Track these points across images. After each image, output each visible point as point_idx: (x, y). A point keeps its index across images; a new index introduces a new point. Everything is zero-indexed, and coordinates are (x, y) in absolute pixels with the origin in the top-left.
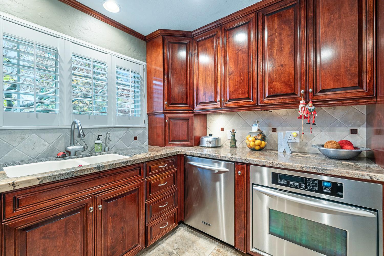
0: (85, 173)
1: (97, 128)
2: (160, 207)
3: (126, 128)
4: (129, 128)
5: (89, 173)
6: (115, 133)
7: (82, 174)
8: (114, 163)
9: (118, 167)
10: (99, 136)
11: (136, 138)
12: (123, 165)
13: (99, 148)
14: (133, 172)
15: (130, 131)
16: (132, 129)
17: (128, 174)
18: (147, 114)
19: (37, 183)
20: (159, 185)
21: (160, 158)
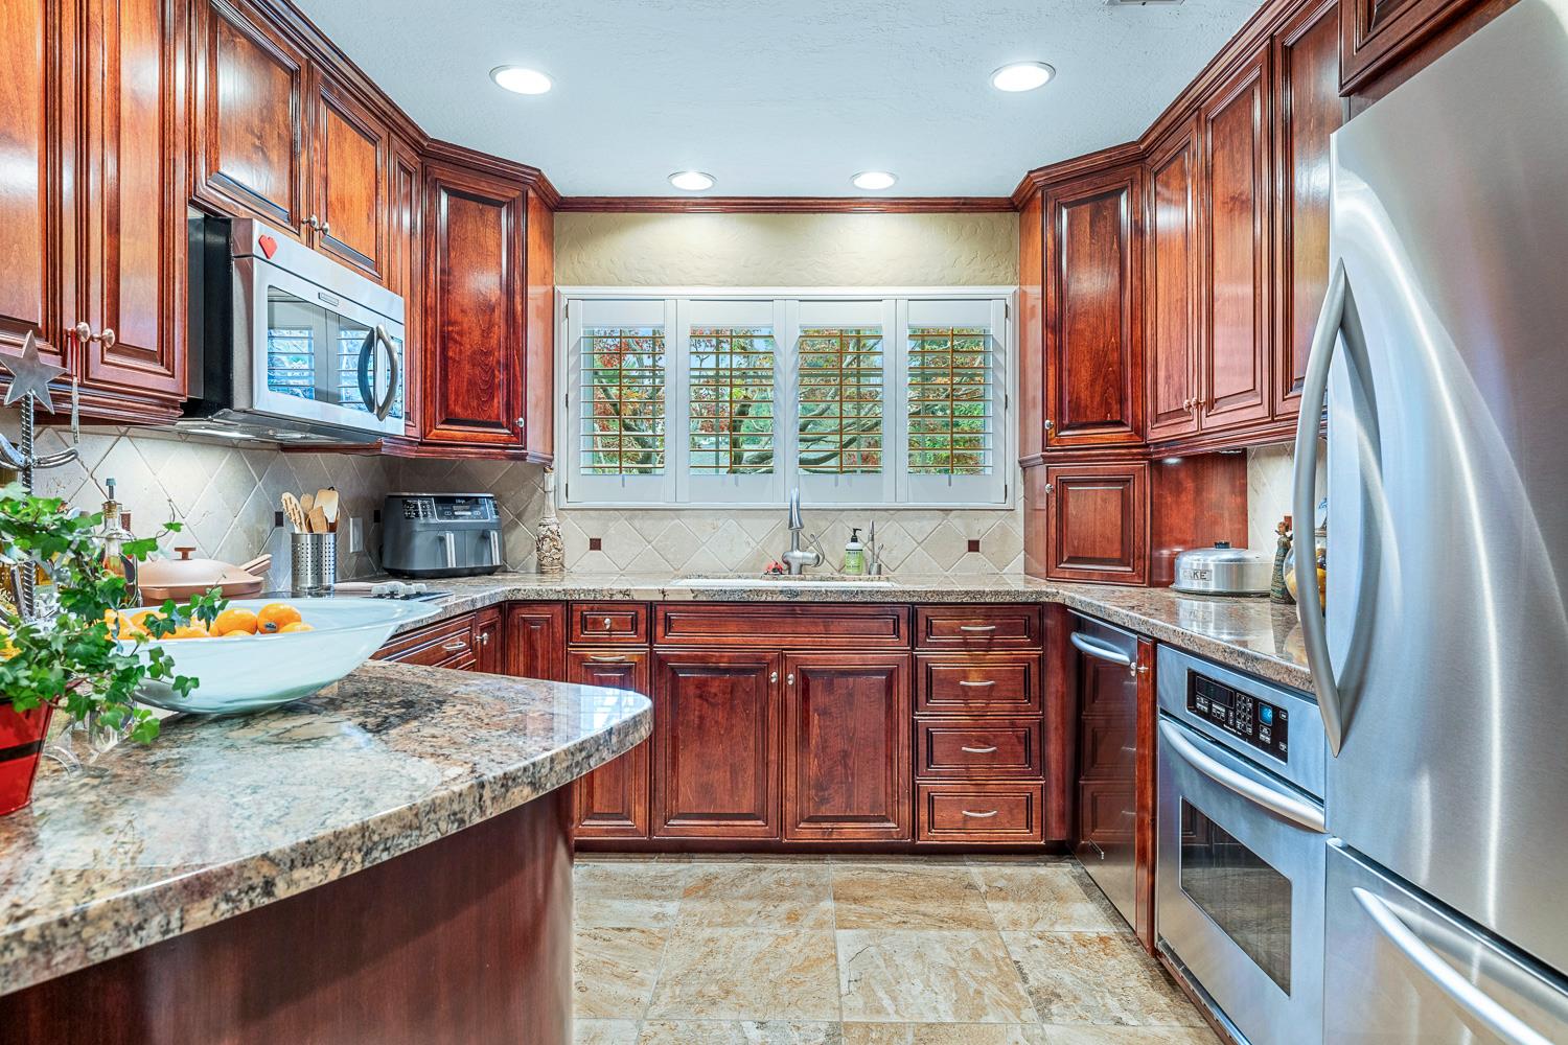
0: (763, 599)
1: (856, 510)
2: (964, 748)
3: (941, 513)
4: (951, 510)
5: (769, 599)
6: (905, 524)
7: (756, 599)
8: (823, 589)
9: (832, 600)
10: (855, 530)
11: (974, 546)
12: (844, 598)
13: (853, 563)
14: (875, 624)
15: (955, 522)
16: (959, 517)
17: (861, 624)
18: (1020, 462)
19: (690, 597)
20: (962, 683)
21: (964, 600)
